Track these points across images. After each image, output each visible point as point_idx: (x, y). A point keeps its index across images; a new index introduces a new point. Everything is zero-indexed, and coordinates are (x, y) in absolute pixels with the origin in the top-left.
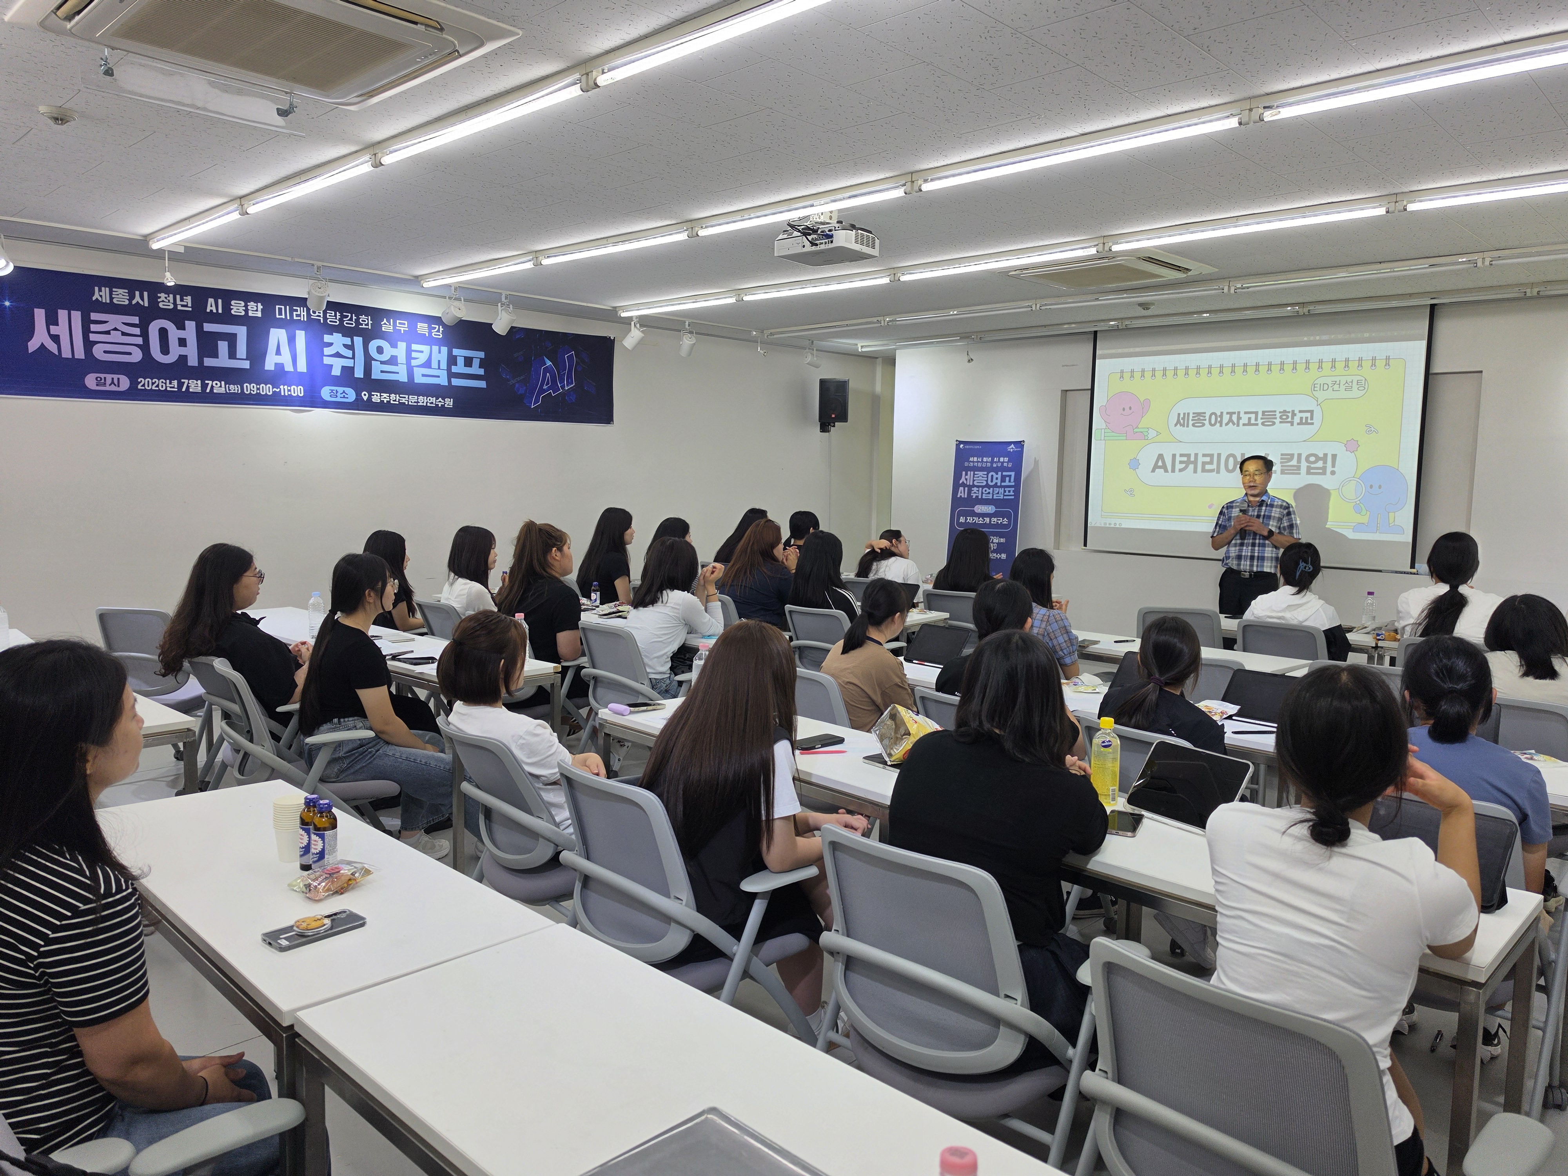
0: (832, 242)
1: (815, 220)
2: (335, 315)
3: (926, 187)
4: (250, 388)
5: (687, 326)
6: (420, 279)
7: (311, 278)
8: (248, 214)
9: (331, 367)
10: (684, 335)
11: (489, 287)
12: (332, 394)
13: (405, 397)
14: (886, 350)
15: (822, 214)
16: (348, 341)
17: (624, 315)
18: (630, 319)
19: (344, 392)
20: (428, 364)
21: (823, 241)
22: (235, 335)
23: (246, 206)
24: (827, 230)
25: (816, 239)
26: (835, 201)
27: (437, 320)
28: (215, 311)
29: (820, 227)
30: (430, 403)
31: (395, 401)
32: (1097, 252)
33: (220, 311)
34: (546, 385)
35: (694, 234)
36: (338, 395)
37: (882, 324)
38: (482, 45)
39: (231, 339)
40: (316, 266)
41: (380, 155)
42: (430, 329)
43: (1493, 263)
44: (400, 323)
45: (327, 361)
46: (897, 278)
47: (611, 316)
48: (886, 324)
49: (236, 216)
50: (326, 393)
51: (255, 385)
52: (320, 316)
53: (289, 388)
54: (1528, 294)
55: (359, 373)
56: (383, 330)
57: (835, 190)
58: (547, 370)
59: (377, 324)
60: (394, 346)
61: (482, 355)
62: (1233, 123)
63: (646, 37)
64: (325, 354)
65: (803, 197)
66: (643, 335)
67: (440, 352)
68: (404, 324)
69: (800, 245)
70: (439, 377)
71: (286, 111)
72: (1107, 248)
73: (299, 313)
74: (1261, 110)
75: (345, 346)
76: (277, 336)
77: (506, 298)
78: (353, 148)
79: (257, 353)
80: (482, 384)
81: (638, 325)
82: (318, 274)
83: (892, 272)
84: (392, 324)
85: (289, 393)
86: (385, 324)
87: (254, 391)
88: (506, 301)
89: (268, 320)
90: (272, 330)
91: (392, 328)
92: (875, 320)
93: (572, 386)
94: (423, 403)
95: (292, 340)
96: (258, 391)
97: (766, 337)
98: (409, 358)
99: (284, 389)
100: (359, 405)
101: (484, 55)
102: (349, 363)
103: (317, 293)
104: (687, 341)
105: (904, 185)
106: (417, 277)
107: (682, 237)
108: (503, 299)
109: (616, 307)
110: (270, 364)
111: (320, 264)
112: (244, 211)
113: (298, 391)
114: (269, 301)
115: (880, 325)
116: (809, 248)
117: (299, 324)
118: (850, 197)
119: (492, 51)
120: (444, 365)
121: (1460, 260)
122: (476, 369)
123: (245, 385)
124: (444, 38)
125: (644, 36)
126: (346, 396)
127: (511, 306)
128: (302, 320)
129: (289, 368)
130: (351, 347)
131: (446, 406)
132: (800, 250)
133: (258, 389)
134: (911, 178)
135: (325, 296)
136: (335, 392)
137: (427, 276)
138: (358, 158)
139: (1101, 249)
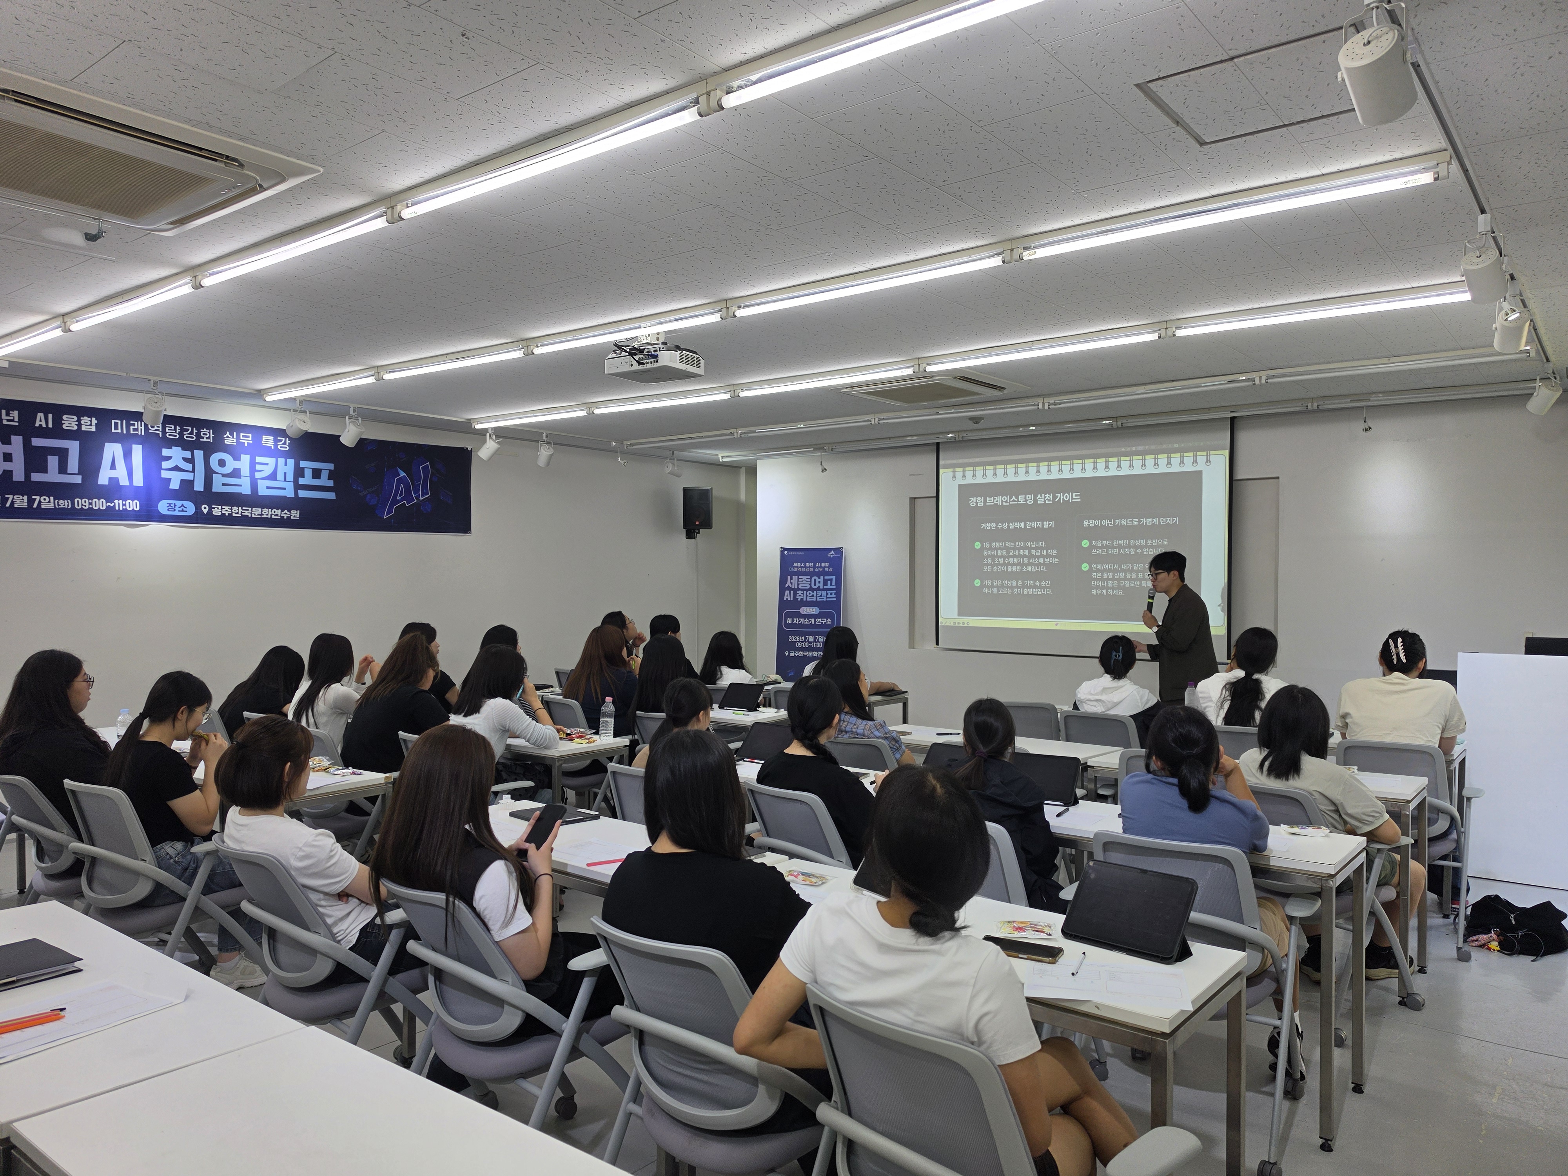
0: (657, 361)
1: (642, 341)
2: (175, 429)
3: (740, 313)
4: (81, 503)
5: (544, 438)
6: (262, 393)
7: (148, 392)
8: (71, 331)
9: (169, 480)
10: (541, 446)
11: (335, 400)
12: (170, 507)
13: (248, 510)
14: (745, 460)
15: (649, 335)
16: (188, 454)
17: (478, 427)
18: (485, 431)
19: (183, 505)
20: (273, 476)
21: (649, 361)
22: (67, 450)
23: (68, 323)
24: (652, 351)
25: (643, 359)
26: (661, 323)
27: (281, 433)
28: (44, 426)
29: (647, 347)
30: (275, 515)
31: (238, 513)
32: (914, 372)
33: (50, 426)
34: (400, 496)
35: (530, 352)
36: (177, 508)
37: (735, 436)
38: (283, 180)
39: (62, 454)
40: (152, 381)
41: (199, 278)
42: (276, 441)
43: (1269, 381)
44: (243, 436)
45: (165, 474)
46: (736, 394)
47: (466, 428)
48: (739, 436)
49: (58, 333)
50: (163, 507)
51: (87, 500)
52: (158, 430)
53: (124, 503)
54: (1310, 407)
55: (199, 486)
56: (226, 443)
57: (658, 313)
58: (400, 481)
59: (219, 437)
60: (237, 458)
61: (331, 466)
62: (997, 261)
63: (444, 176)
64: (163, 468)
65: (629, 319)
66: (499, 446)
67: (286, 464)
68: (249, 437)
69: (626, 364)
70: (285, 489)
71: (95, 236)
72: (922, 369)
73: (136, 427)
74: (1020, 251)
75: (185, 459)
76: (112, 450)
77: (354, 411)
78: (173, 271)
79: (90, 467)
80: (331, 496)
81: (494, 437)
82: (154, 389)
83: (732, 388)
84: (235, 437)
85: (124, 507)
86: (228, 437)
87: (85, 506)
88: (354, 414)
89: (104, 434)
90: (107, 444)
91: (235, 441)
92: (728, 432)
93: (427, 496)
94: (267, 515)
95: (127, 455)
96: (91, 506)
97: (625, 448)
98: (253, 470)
99: (119, 504)
100: (198, 519)
101: (289, 188)
102: (188, 476)
103: (152, 408)
104: (545, 452)
105: (720, 311)
106: (259, 391)
107: (518, 354)
108: (351, 412)
109: (470, 420)
110: (103, 478)
111: (157, 379)
112: (67, 328)
113: (133, 505)
114: (104, 416)
115: (733, 437)
116: (636, 367)
117: (137, 439)
118: (676, 320)
119: (297, 185)
120: (290, 477)
121: (1241, 379)
122: (325, 481)
123: (76, 500)
124: (244, 174)
125: (442, 175)
126: (185, 509)
127: (360, 419)
128: (140, 434)
129: (124, 482)
130: (191, 461)
131: (292, 518)
132: (627, 368)
133: (90, 504)
134: (726, 305)
135: (161, 411)
136: (173, 505)
137: (270, 390)
138: (178, 280)
139: (916, 370)
